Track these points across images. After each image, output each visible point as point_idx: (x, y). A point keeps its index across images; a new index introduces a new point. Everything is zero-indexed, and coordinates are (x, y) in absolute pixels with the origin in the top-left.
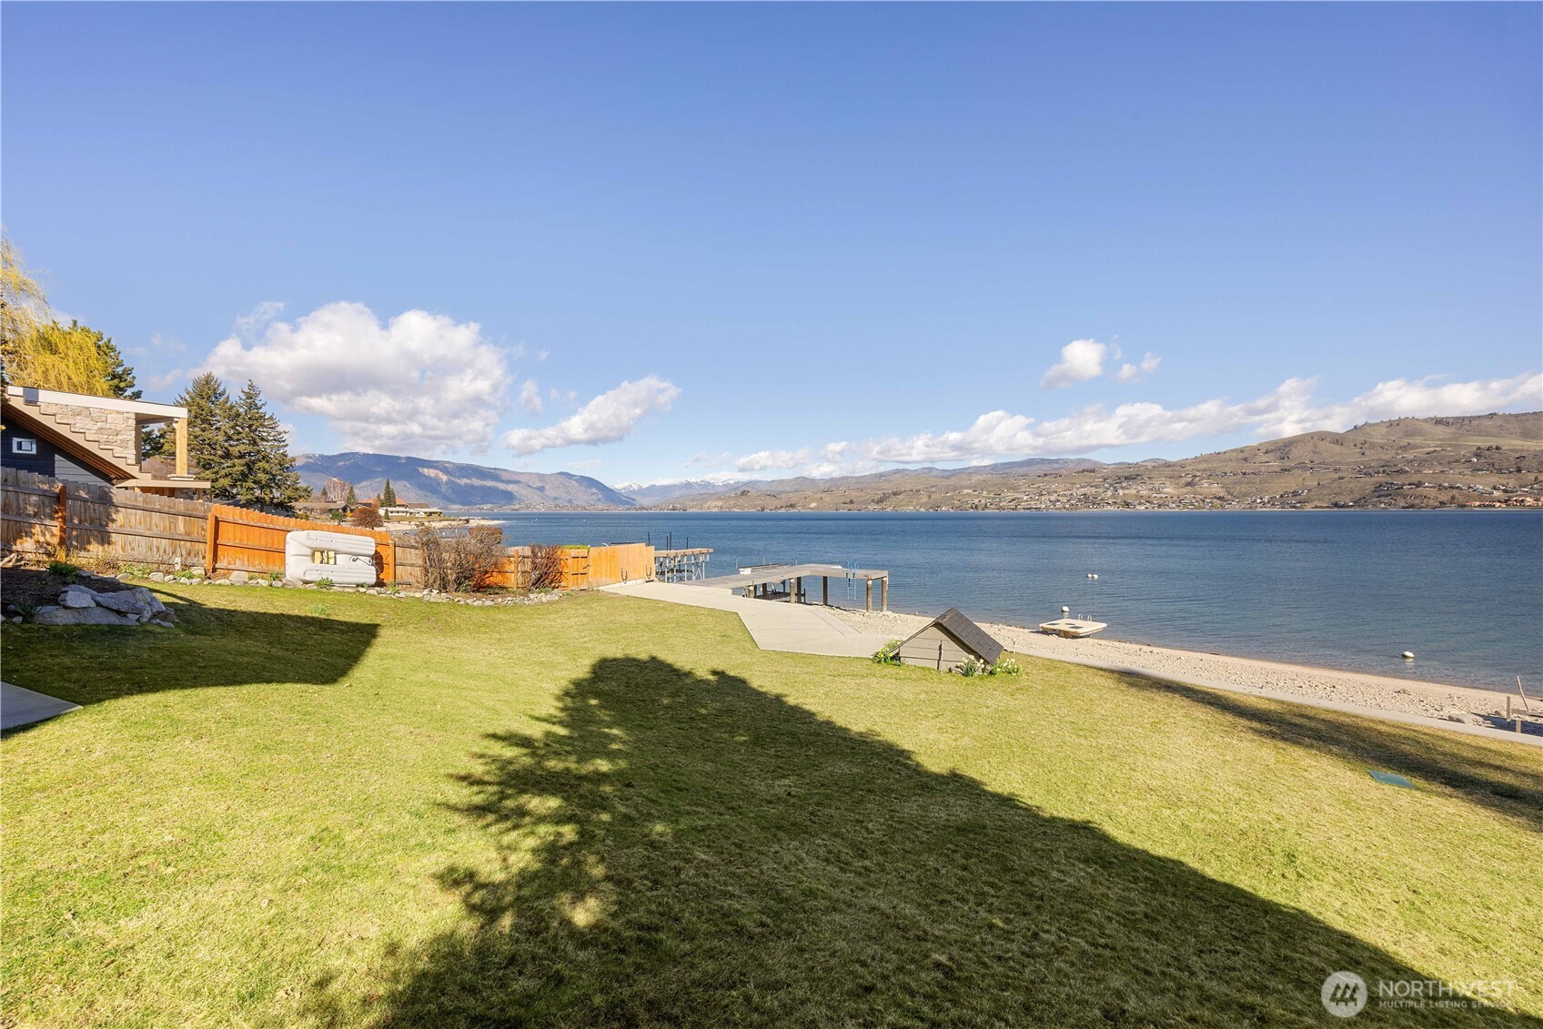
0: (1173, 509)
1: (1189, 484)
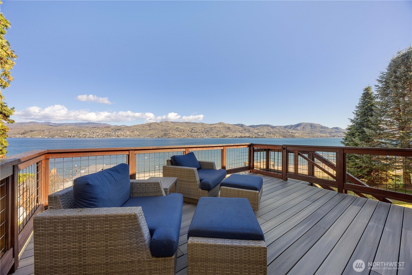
0: (129, 137)
1: (132, 132)
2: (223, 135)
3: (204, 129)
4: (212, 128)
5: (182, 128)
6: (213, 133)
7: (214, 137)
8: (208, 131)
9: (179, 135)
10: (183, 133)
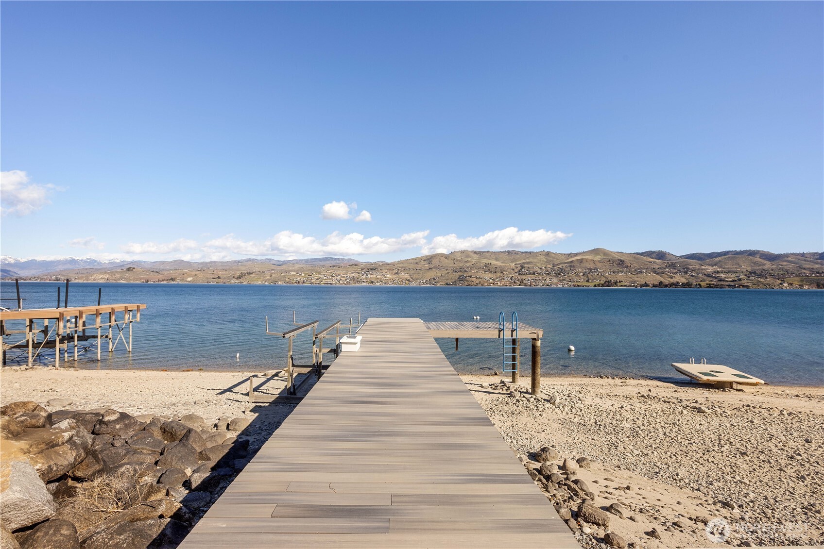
0: (391, 285)
1: (396, 273)
2: (605, 280)
3: (551, 267)
4: (572, 264)
5: (499, 263)
6: (577, 275)
7: (578, 284)
8: (562, 270)
9: (491, 281)
10: (501, 275)
